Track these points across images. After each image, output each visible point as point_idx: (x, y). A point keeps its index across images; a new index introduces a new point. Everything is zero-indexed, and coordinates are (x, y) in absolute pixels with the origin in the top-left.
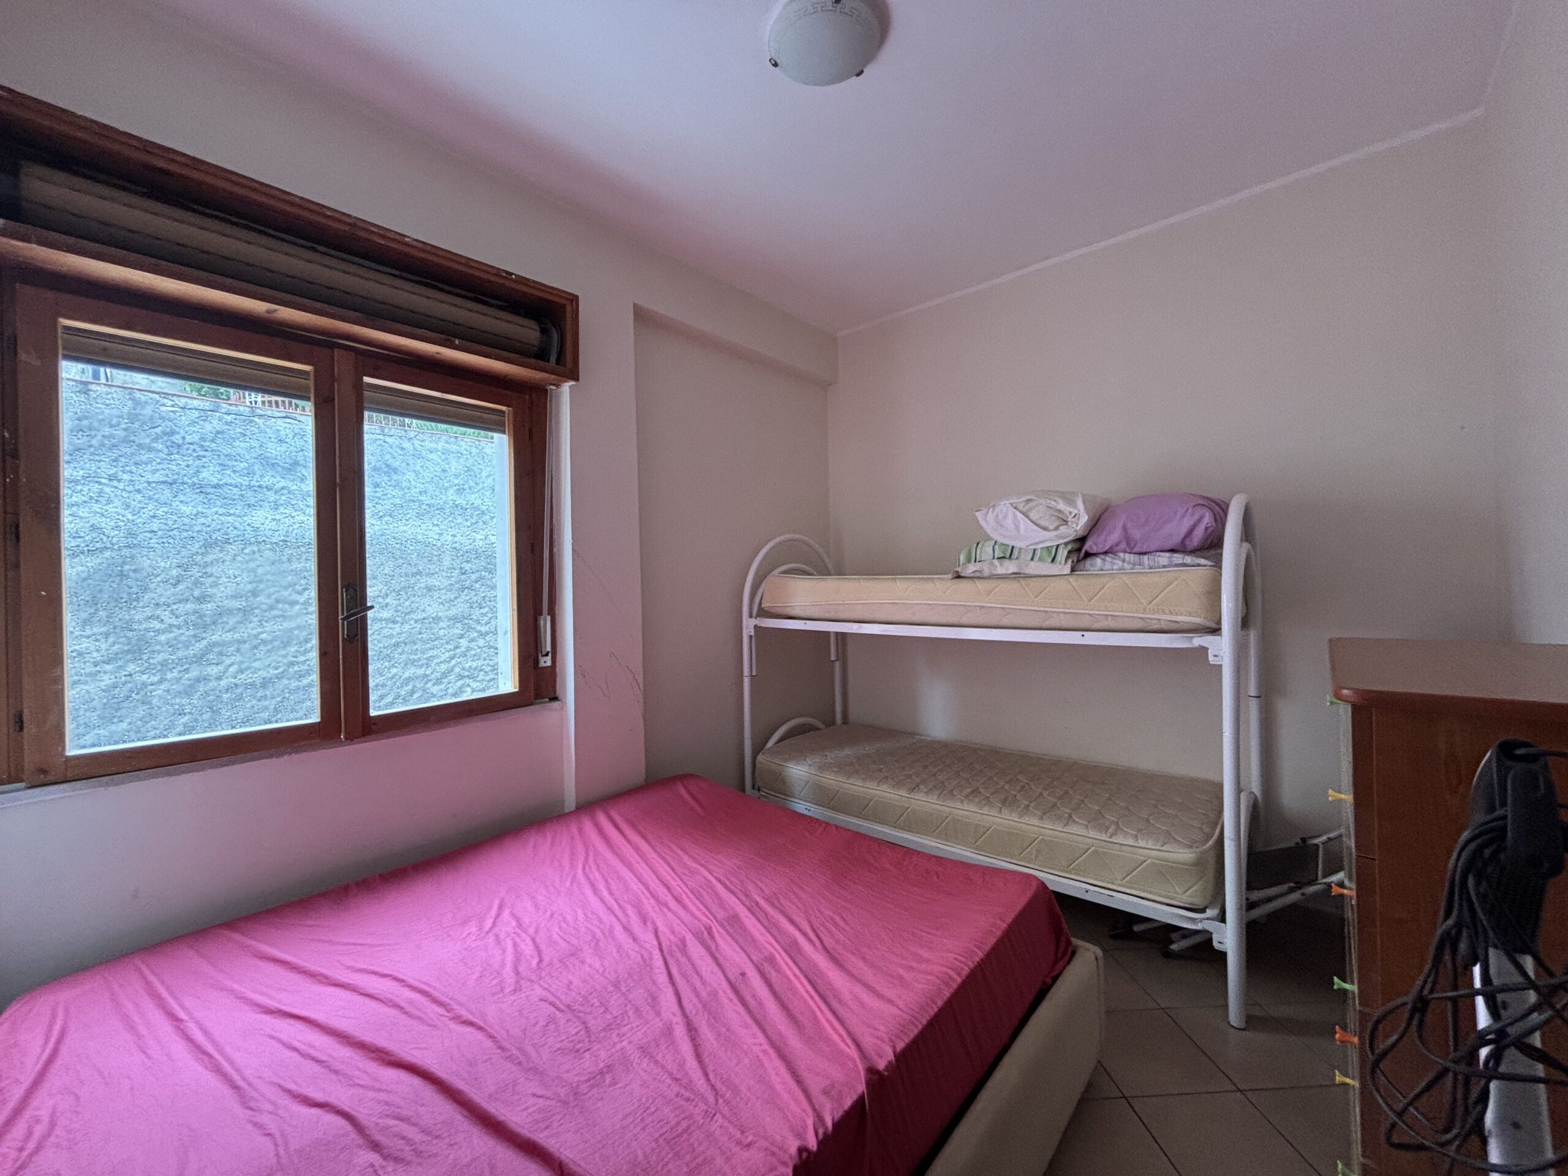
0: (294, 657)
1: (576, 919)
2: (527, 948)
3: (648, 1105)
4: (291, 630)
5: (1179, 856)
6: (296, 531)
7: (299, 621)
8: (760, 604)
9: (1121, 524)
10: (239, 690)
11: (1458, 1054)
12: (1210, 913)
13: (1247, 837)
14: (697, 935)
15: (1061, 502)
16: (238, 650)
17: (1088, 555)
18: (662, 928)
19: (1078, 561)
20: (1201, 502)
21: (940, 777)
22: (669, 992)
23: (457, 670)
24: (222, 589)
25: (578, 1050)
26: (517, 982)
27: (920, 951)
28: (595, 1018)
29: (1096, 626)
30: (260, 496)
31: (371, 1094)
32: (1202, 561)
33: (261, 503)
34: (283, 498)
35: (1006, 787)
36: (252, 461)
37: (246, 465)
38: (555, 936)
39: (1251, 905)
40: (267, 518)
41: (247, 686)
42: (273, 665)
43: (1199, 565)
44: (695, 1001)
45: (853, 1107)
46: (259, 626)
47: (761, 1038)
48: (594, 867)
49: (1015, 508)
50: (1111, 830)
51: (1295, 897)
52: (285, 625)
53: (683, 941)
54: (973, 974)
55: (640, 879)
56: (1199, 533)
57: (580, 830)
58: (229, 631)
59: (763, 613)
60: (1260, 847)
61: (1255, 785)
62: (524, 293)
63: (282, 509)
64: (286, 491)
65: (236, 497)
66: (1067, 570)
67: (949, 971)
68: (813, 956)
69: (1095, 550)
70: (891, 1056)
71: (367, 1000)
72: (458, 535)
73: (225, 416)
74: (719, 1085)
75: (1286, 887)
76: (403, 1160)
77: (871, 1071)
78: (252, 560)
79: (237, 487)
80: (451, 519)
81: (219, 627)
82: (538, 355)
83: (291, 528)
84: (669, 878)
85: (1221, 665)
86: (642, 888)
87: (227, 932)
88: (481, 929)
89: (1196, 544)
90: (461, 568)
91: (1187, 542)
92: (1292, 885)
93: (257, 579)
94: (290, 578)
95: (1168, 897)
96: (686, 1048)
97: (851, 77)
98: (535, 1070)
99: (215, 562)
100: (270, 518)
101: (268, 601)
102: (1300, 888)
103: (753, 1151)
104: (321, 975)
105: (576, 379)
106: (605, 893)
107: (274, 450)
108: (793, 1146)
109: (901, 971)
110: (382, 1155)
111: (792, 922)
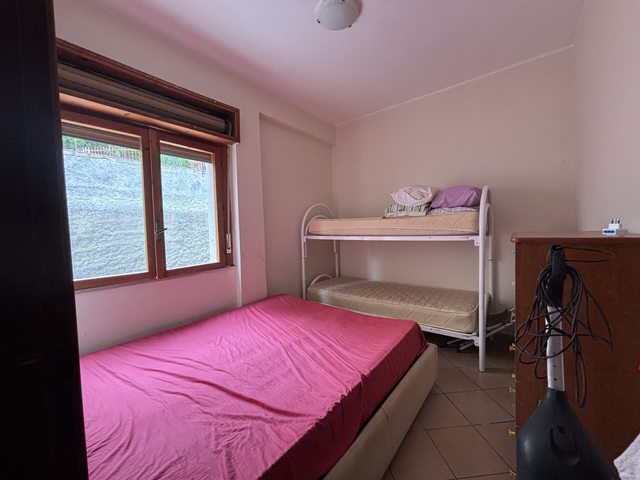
0: (111, 257)
1: (250, 340)
2: (234, 349)
3: (288, 389)
4: (109, 247)
5: (462, 315)
6: (110, 206)
7: (113, 242)
8: (308, 230)
9: (444, 197)
10: (89, 271)
11: (539, 332)
12: (473, 334)
13: (487, 307)
14: (296, 343)
15: (422, 189)
16: (88, 255)
17: (432, 209)
18: (282, 341)
19: (428, 211)
20: (473, 188)
21: (377, 293)
22: (289, 359)
23: (179, 262)
24: (80, 230)
25: (260, 377)
26: (233, 359)
27: (375, 345)
28: (264, 368)
29: (435, 234)
30: (94, 191)
31: (191, 390)
32: (473, 210)
33: (95, 194)
34: (104, 192)
35: (401, 295)
36: (90, 176)
37: (88, 178)
38: (244, 346)
39: (488, 332)
40: (97, 200)
41: (92, 269)
42: (103, 261)
43: (471, 211)
44: (298, 362)
45: (358, 385)
46: (96, 245)
47: (323, 370)
48: (253, 325)
49: (406, 192)
50: (440, 307)
51: (503, 327)
52: (107, 245)
53: (291, 345)
54: (394, 350)
55: (271, 327)
56: (472, 199)
57: (245, 313)
58: (84, 247)
59: (309, 234)
60: (491, 314)
61: (490, 291)
62: (219, 108)
63: (103, 197)
64: (105, 189)
65: (84, 191)
66: (424, 214)
67: (386, 349)
68: (337, 348)
69: (434, 207)
70: (369, 372)
71: (181, 366)
72: (177, 207)
73: (78, 157)
74: (311, 384)
75: (499, 325)
76: (208, 406)
77: (363, 375)
78: (92, 218)
79: (84, 187)
80: (174, 201)
81: (79, 245)
82: (224, 132)
83: (108, 205)
84: (282, 326)
85: (479, 246)
86: (272, 329)
87: (121, 347)
88: (215, 344)
89: (470, 204)
90: (179, 221)
91: (467, 203)
92: (502, 323)
93: (95, 225)
94: (108, 225)
95: (459, 330)
96: (298, 375)
97: (347, 27)
98: (246, 382)
99: (76, 219)
100: (99, 200)
101: (99, 235)
102: (504, 324)
103: (326, 398)
104: (162, 359)
105: (239, 142)
106: (259, 332)
107: (99, 172)
108: (340, 395)
109: (369, 350)
110: (201, 405)
111: (328, 338)
